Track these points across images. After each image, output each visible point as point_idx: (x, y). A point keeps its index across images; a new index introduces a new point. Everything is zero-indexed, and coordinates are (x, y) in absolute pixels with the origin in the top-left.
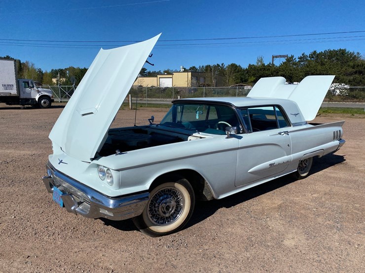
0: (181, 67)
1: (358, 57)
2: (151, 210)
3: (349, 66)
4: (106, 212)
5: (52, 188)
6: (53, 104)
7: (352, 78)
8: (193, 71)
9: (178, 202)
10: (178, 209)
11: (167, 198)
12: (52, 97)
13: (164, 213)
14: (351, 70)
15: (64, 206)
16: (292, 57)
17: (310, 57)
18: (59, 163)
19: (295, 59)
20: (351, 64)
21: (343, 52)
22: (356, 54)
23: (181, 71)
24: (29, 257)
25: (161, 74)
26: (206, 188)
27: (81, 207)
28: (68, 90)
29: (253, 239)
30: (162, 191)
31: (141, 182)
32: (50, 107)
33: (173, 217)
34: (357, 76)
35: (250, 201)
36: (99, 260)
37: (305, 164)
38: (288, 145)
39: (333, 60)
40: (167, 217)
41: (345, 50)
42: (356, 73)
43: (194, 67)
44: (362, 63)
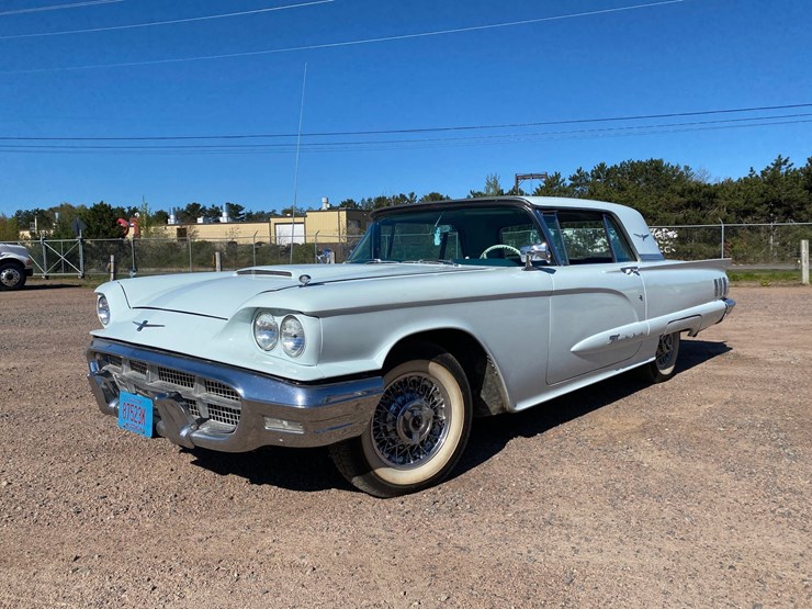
0: (324, 200)
1: (687, 177)
2: (377, 430)
3: (673, 191)
4: (283, 426)
6: (28, 283)
7: (681, 216)
8: (349, 207)
9: (435, 408)
10: (439, 427)
11: (412, 399)
12: (30, 262)
13: (409, 434)
14: (677, 199)
16: (558, 176)
17: (593, 176)
18: (140, 329)
19: (564, 180)
20: (679, 188)
21: (656, 166)
22: (682, 169)
23: (324, 208)
24: (77, 558)
25: (277, 216)
26: (488, 383)
27: (205, 429)
28: (65, 250)
29: (618, 486)
30: (400, 383)
33: (427, 447)
34: (690, 211)
35: (574, 423)
36: (268, 552)
37: (668, 348)
38: (641, 298)
39: (638, 185)
40: (413, 447)
41: (661, 162)
42: (687, 205)
43: (350, 202)
44: (698, 184)
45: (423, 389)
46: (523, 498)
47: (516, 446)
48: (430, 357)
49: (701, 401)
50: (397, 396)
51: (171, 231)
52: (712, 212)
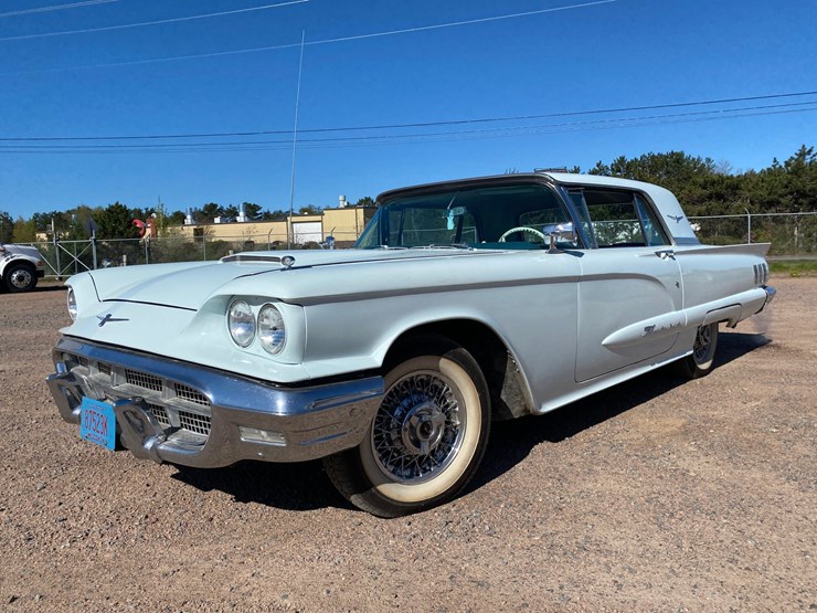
0: (341, 198)
1: (709, 169)
2: (378, 439)
3: (694, 183)
4: (262, 437)
5: (73, 408)
6: (39, 285)
7: (704, 208)
8: (366, 204)
9: (447, 412)
10: (451, 436)
11: (421, 402)
12: (41, 263)
13: (417, 443)
14: (699, 191)
15: (119, 447)
16: (577, 170)
17: (613, 169)
18: (102, 324)
20: (700, 180)
21: (677, 158)
22: (704, 161)
23: (342, 206)
24: (14, 599)
25: (294, 215)
26: (509, 382)
27: (174, 440)
28: (79, 251)
30: (405, 383)
31: (359, 345)
32: (32, 288)
33: (439, 457)
34: (713, 203)
35: (605, 425)
36: (245, 589)
37: (706, 340)
38: (677, 284)
39: (660, 176)
40: (421, 458)
41: (681, 154)
42: (710, 197)
43: (368, 199)
44: (720, 176)
45: (435, 390)
46: (553, 516)
47: (542, 452)
48: (441, 351)
49: (747, 399)
50: (402, 399)
51: (188, 231)
52: (736, 204)
